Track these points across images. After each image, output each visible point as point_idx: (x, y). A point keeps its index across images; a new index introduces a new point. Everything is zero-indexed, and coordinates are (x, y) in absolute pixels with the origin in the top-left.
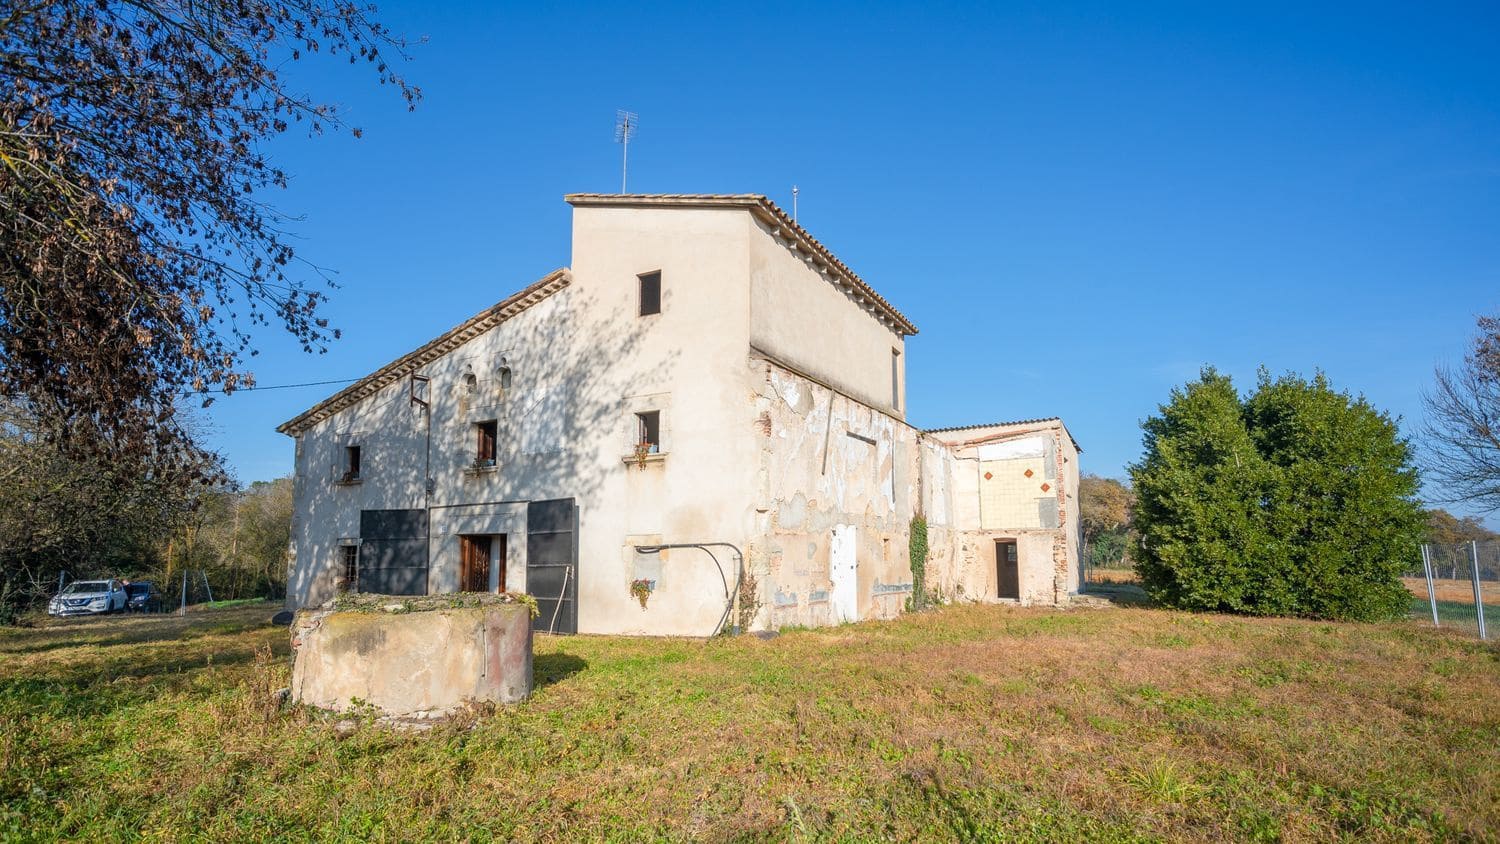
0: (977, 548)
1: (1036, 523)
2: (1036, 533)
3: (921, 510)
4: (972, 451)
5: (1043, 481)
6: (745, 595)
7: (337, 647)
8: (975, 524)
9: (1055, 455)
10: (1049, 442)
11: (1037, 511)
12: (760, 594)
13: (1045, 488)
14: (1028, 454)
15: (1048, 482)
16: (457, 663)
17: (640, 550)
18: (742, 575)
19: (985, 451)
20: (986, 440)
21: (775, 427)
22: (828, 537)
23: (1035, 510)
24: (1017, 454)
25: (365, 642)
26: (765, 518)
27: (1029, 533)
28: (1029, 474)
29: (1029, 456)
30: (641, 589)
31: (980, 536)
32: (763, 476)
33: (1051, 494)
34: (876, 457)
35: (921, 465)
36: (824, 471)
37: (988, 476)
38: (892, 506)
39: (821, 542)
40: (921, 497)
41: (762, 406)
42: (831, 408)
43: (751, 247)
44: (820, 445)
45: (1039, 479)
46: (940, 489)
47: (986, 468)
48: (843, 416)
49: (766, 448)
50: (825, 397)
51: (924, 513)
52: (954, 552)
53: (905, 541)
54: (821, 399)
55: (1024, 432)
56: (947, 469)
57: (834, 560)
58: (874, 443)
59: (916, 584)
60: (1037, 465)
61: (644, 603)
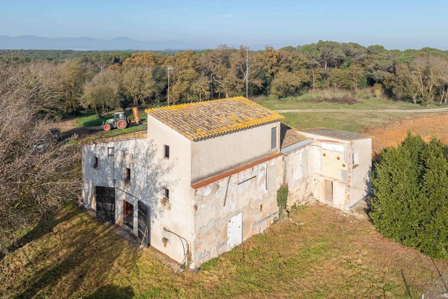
0: (319, 181)
1: (340, 178)
2: (340, 182)
3: (284, 182)
4: (317, 144)
5: (343, 163)
6: (189, 257)
8: (319, 171)
9: (348, 154)
10: (346, 149)
11: (341, 173)
12: (193, 258)
13: (344, 166)
14: (338, 151)
15: (345, 164)
17: (166, 229)
18: (188, 251)
19: (324, 145)
20: (324, 141)
21: (199, 206)
22: (226, 224)
23: (340, 173)
24: (335, 149)
26: (195, 235)
27: (337, 181)
28: (338, 158)
29: (338, 152)
30: (165, 240)
31: (320, 177)
32: (194, 224)
33: (346, 168)
34: (256, 181)
35: (285, 167)
36: (224, 205)
37: (324, 155)
38: (266, 192)
39: (222, 228)
40: (284, 178)
41: (193, 203)
42: (228, 183)
43: (192, 149)
44: (222, 198)
45: (342, 162)
46: (299, 166)
47: (324, 151)
48: (236, 180)
49: (195, 215)
50: (226, 180)
51: (286, 183)
52: (307, 184)
53: (274, 199)
54: (223, 183)
55: (337, 142)
56: (305, 155)
57: (229, 230)
58: (255, 177)
59: (280, 210)
60: (342, 157)
61: (165, 245)
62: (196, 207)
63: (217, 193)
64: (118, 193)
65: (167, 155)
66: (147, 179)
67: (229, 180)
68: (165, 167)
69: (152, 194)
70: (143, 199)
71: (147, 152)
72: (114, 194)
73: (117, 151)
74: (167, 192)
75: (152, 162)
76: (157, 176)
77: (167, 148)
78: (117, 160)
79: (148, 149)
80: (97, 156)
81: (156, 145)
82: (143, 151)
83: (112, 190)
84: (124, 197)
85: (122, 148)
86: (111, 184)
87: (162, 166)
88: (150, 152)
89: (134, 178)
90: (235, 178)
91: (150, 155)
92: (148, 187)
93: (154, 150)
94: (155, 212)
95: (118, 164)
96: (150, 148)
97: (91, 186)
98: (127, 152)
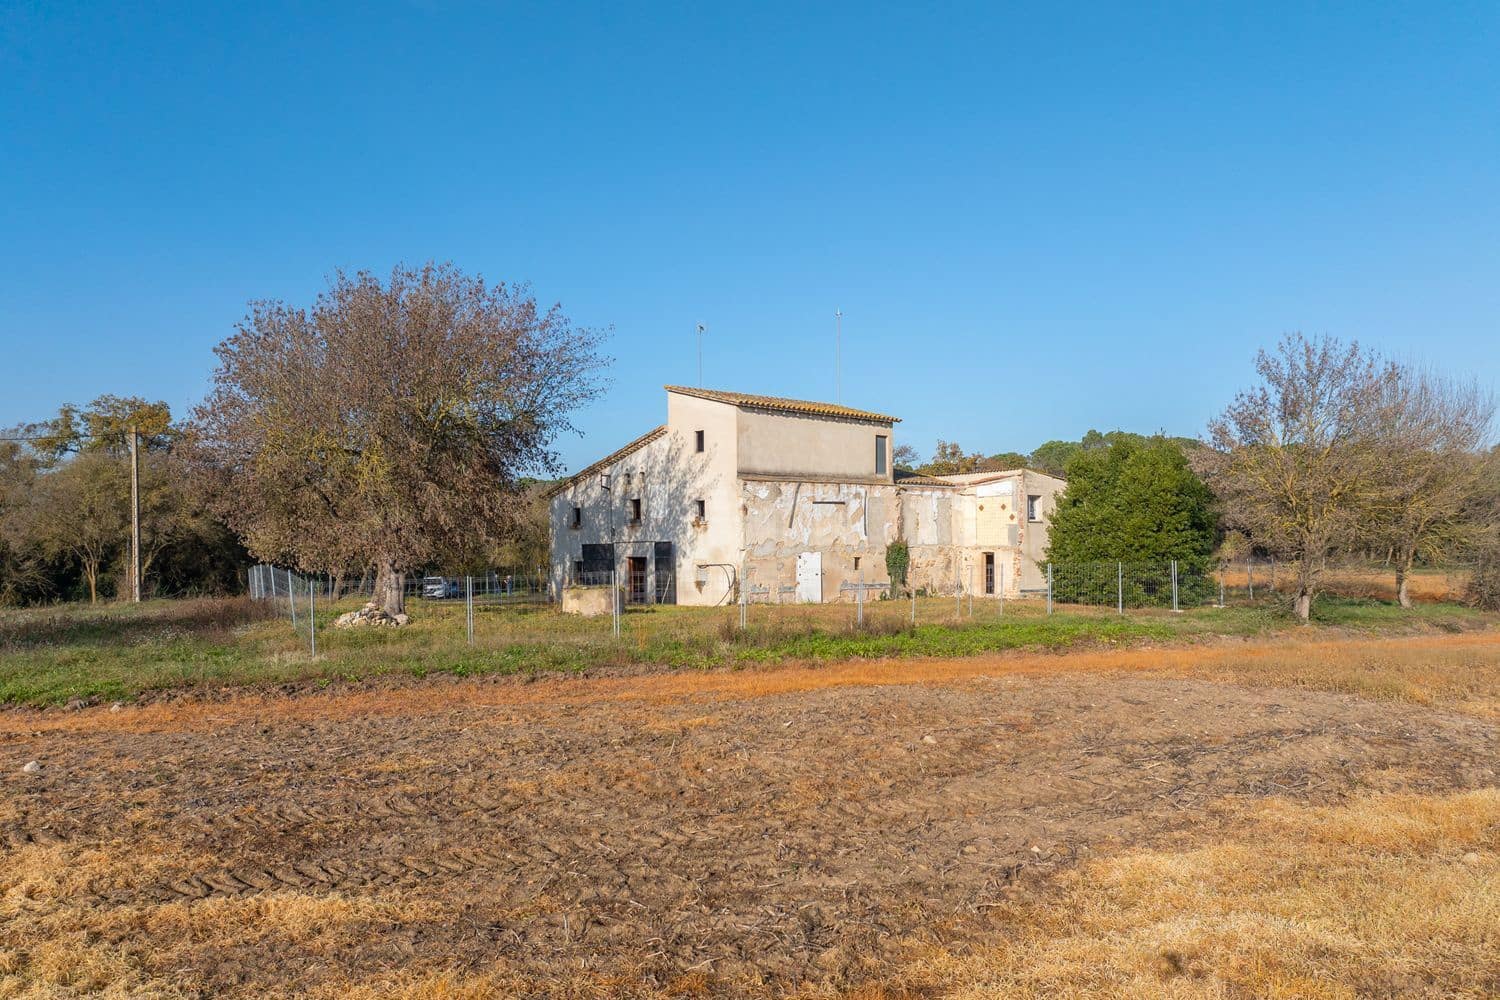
0: (973, 559)
1: (1006, 542)
2: (1005, 549)
3: (900, 537)
4: (970, 490)
5: (1011, 513)
6: (735, 585)
7: (572, 598)
8: (974, 542)
9: (1016, 494)
10: (1015, 485)
12: (741, 588)
13: (1012, 517)
14: (1004, 494)
15: (1013, 514)
16: (600, 602)
17: (700, 567)
18: (735, 579)
19: (981, 490)
20: (981, 482)
21: (750, 510)
22: (795, 559)
23: (1006, 533)
24: (998, 493)
25: (578, 597)
26: (744, 553)
27: (1001, 549)
28: (1003, 507)
30: (700, 585)
31: (974, 552)
32: (743, 534)
33: (1015, 522)
34: (846, 511)
35: (902, 509)
36: (790, 527)
37: (981, 508)
38: (864, 538)
39: (788, 562)
40: (901, 529)
41: (742, 501)
42: (797, 492)
43: (738, 423)
44: (787, 513)
45: (1009, 511)
46: (930, 521)
47: (980, 502)
48: (809, 494)
49: (745, 522)
50: (792, 487)
51: (905, 539)
52: (950, 562)
53: (880, 558)
54: (788, 489)
55: (1002, 477)
56: (945, 505)
57: (799, 571)
58: (843, 503)
59: (893, 584)
60: (1008, 501)
61: (700, 591)
62: (745, 509)
63: (778, 501)
64: (619, 550)
65: (700, 448)
66: (670, 500)
67: (798, 488)
68: (696, 468)
69: (678, 520)
70: (662, 537)
71: (668, 456)
72: (613, 553)
73: (616, 478)
74: (701, 504)
75: (677, 468)
76: (684, 487)
77: (700, 435)
78: (616, 494)
79: (670, 450)
80: (579, 506)
81: (682, 438)
82: (662, 458)
83: (610, 548)
84: (629, 552)
85: (624, 469)
86: (605, 540)
87: (693, 468)
88: (673, 453)
89: (647, 511)
90: (806, 489)
91: (673, 459)
92: (671, 512)
93: (680, 446)
94: (683, 548)
95: (617, 501)
96: (674, 446)
97: (568, 564)
98: (634, 472)
